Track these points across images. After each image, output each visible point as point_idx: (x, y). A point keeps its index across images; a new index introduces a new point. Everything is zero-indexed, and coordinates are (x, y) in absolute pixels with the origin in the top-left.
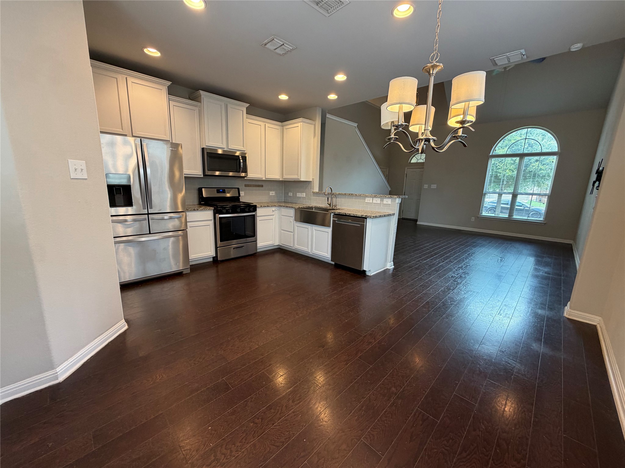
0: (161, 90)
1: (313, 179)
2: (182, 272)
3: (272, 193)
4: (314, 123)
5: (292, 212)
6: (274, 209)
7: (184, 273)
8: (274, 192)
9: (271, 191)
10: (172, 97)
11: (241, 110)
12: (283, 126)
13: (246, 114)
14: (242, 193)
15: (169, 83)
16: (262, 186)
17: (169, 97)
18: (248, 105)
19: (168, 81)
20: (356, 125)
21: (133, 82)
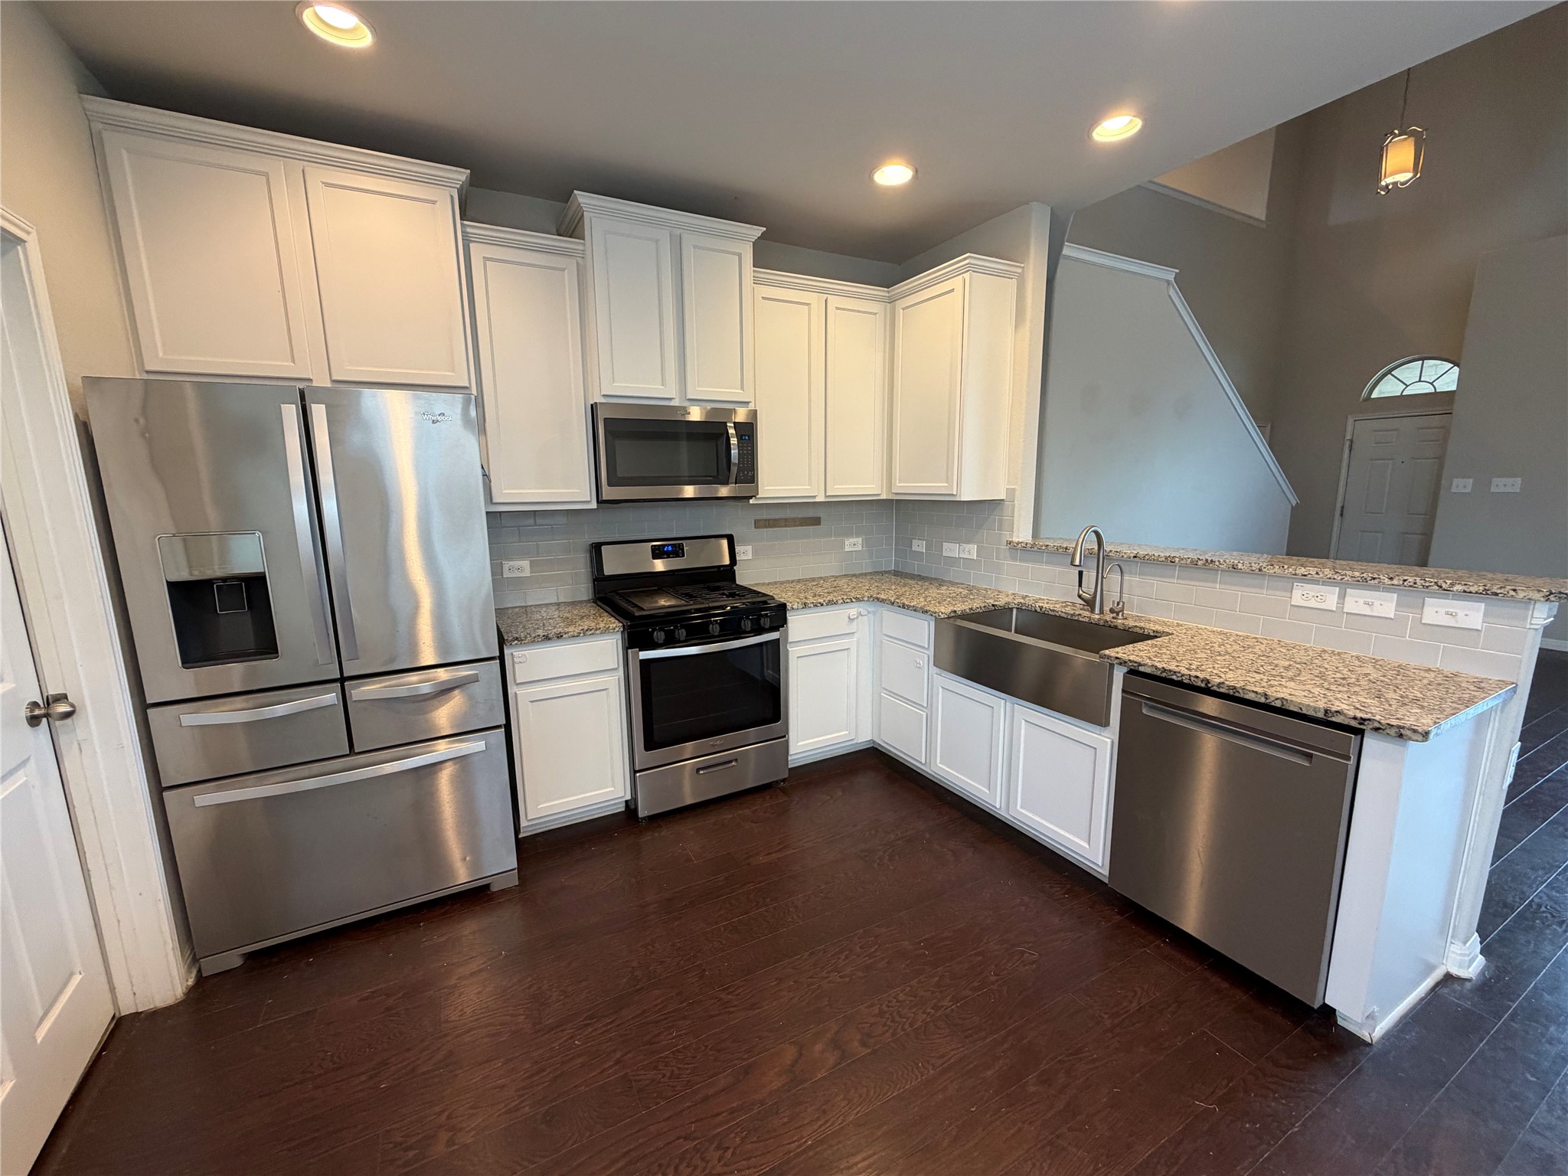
0: (434, 202)
1: (1011, 492)
2: (487, 886)
3: (854, 544)
4: (1020, 271)
5: (923, 631)
6: (853, 610)
7: (494, 888)
8: (860, 540)
9: (850, 534)
10: (475, 229)
11: (734, 253)
12: (892, 301)
13: (754, 266)
14: (744, 552)
15: (461, 175)
16: (816, 521)
17: (469, 230)
18: (757, 231)
19: (454, 168)
20: (1170, 274)
21: (327, 184)
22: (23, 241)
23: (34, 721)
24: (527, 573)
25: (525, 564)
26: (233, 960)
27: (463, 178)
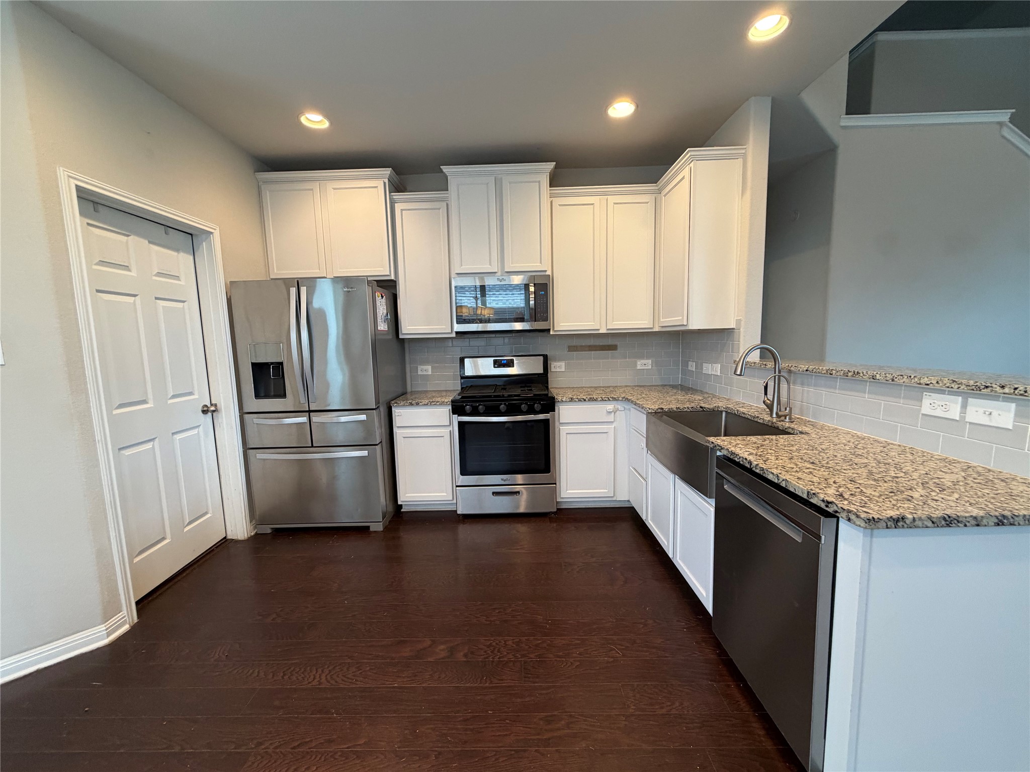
0: (376, 187)
1: (738, 322)
2: (368, 527)
3: (645, 364)
4: (743, 151)
6: (610, 406)
8: (650, 361)
9: (642, 357)
10: (397, 196)
11: (535, 182)
12: (660, 191)
13: (550, 187)
14: (558, 367)
15: (388, 171)
16: (613, 348)
17: (394, 197)
18: (551, 165)
19: (384, 169)
21: (334, 189)
22: (212, 233)
23: (205, 412)
24: (430, 373)
25: (429, 368)
26: (267, 529)
27: (389, 172)
